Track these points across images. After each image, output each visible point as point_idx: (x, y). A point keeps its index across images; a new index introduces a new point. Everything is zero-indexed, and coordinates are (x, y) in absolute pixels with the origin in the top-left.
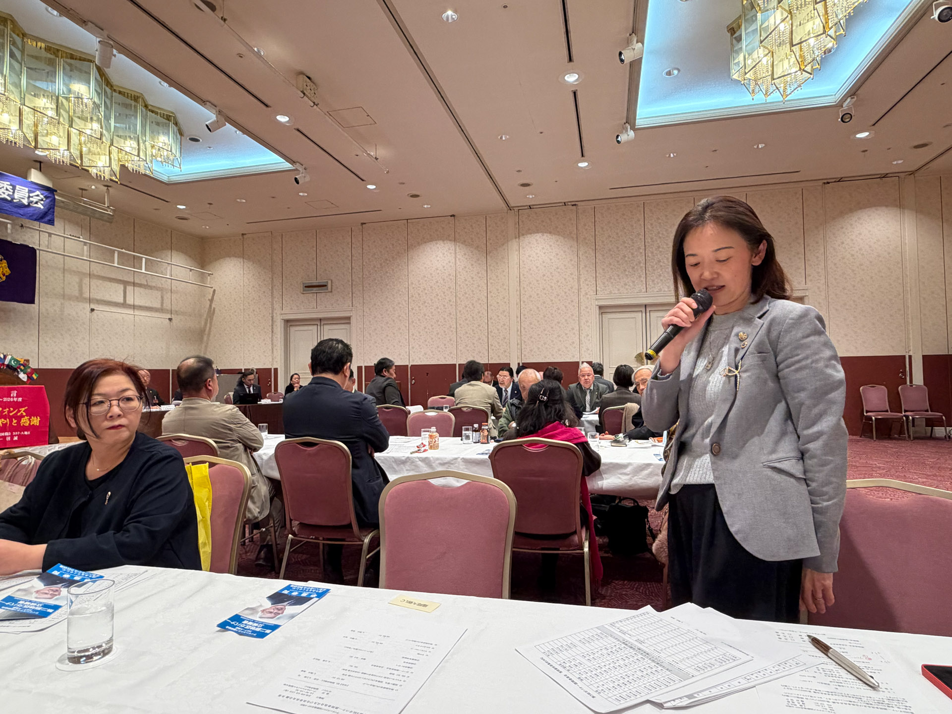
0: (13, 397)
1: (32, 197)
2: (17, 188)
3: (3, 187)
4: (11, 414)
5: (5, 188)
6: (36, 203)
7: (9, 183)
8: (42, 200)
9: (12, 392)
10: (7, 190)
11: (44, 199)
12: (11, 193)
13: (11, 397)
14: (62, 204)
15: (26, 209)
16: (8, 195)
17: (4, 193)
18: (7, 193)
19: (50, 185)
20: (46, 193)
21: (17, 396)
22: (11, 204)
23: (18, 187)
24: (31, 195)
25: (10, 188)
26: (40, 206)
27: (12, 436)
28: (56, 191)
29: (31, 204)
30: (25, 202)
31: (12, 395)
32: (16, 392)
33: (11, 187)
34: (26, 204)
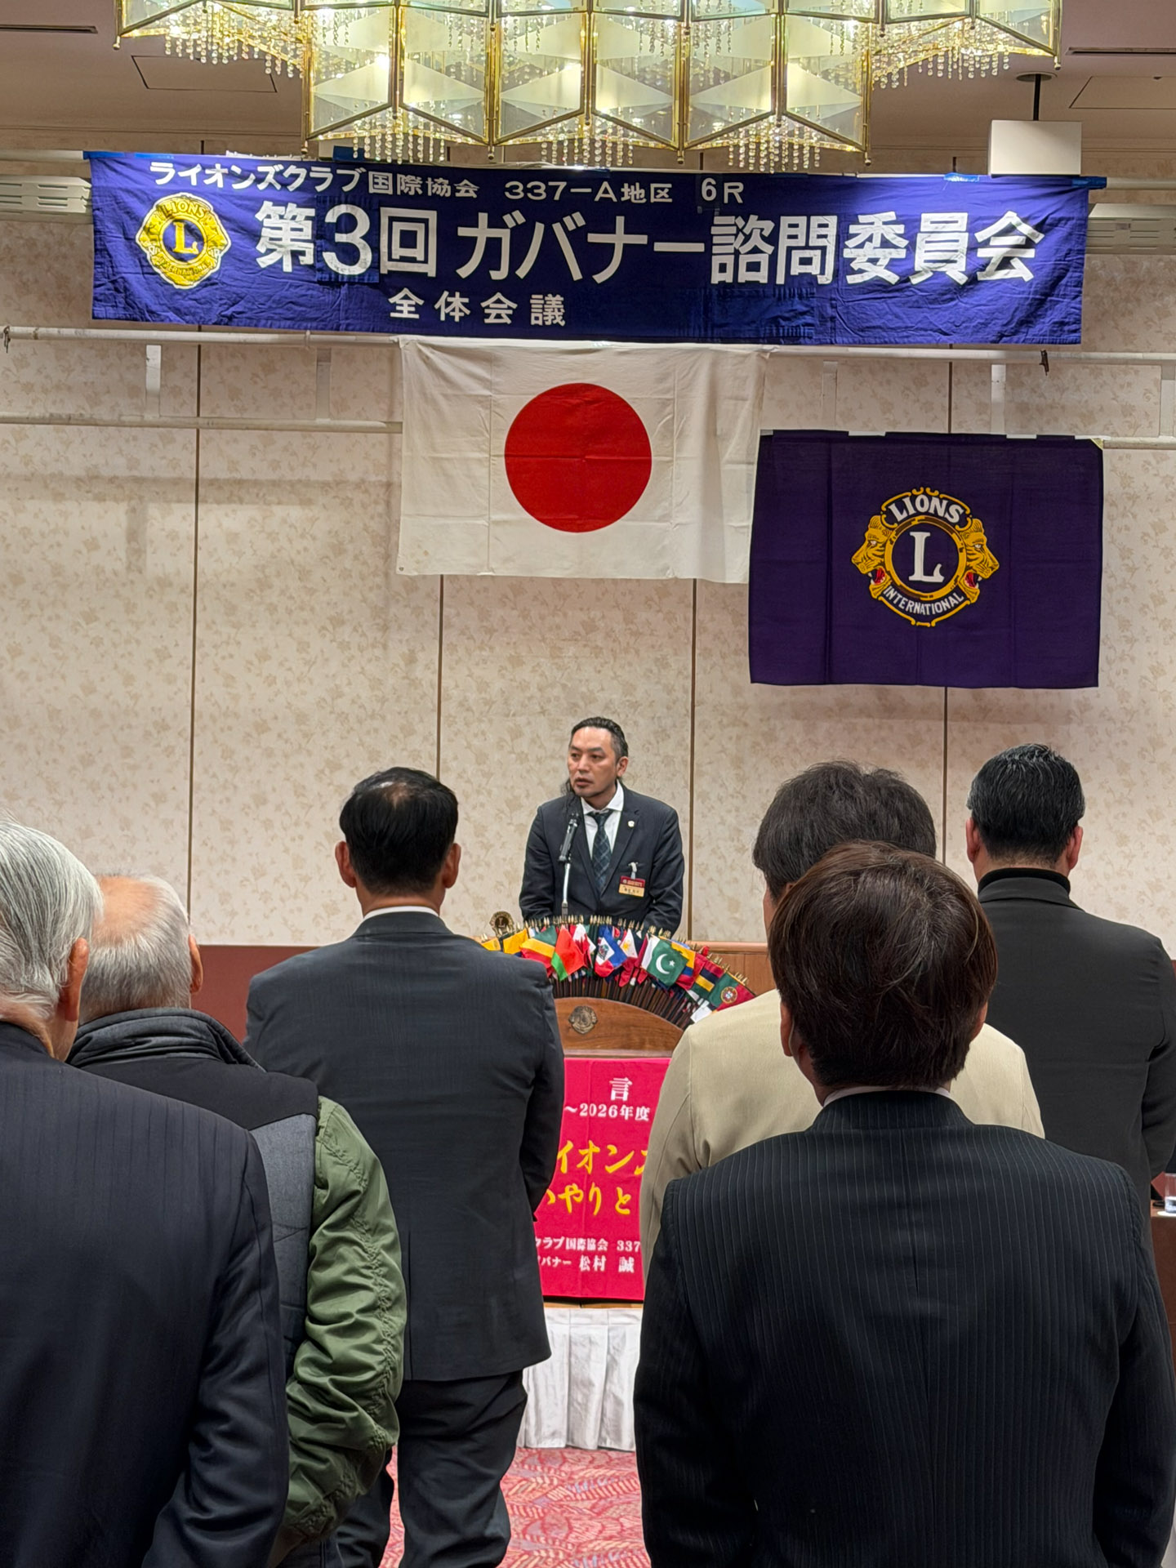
0: (619, 1103)
1: (986, 244)
2: (925, 225)
3: (870, 239)
4: (611, 1169)
5: (877, 241)
6: (1005, 263)
7: (891, 216)
8: (1028, 243)
9: (615, 1082)
10: (886, 244)
11: (1039, 238)
12: (902, 254)
13: (609, 1104)
14: (1123, 237)
15: (964, 303)
16: (892, 265)
17: (874, 261)
18: (885, 256)
19: (1070, 166)
20: (1048, 207)
21: (633, 1102)
22: (900, 297)
23: (927, 219)
24: (981, 236)
25: (894, 232)
26: (1021, 271)
27: (613, 1257)
28: (1100, 183)
29: (981, 276)
30: (957, 273)
31: (613, 1097)
32: (627, 1082)
33: (901, 229)
34: (962, 279)
